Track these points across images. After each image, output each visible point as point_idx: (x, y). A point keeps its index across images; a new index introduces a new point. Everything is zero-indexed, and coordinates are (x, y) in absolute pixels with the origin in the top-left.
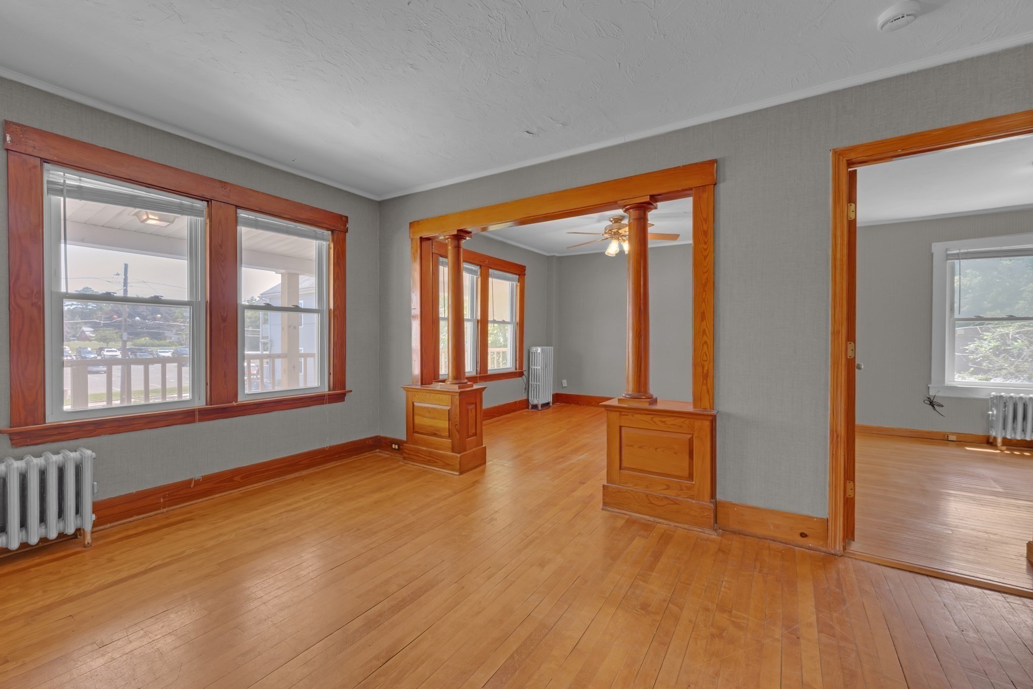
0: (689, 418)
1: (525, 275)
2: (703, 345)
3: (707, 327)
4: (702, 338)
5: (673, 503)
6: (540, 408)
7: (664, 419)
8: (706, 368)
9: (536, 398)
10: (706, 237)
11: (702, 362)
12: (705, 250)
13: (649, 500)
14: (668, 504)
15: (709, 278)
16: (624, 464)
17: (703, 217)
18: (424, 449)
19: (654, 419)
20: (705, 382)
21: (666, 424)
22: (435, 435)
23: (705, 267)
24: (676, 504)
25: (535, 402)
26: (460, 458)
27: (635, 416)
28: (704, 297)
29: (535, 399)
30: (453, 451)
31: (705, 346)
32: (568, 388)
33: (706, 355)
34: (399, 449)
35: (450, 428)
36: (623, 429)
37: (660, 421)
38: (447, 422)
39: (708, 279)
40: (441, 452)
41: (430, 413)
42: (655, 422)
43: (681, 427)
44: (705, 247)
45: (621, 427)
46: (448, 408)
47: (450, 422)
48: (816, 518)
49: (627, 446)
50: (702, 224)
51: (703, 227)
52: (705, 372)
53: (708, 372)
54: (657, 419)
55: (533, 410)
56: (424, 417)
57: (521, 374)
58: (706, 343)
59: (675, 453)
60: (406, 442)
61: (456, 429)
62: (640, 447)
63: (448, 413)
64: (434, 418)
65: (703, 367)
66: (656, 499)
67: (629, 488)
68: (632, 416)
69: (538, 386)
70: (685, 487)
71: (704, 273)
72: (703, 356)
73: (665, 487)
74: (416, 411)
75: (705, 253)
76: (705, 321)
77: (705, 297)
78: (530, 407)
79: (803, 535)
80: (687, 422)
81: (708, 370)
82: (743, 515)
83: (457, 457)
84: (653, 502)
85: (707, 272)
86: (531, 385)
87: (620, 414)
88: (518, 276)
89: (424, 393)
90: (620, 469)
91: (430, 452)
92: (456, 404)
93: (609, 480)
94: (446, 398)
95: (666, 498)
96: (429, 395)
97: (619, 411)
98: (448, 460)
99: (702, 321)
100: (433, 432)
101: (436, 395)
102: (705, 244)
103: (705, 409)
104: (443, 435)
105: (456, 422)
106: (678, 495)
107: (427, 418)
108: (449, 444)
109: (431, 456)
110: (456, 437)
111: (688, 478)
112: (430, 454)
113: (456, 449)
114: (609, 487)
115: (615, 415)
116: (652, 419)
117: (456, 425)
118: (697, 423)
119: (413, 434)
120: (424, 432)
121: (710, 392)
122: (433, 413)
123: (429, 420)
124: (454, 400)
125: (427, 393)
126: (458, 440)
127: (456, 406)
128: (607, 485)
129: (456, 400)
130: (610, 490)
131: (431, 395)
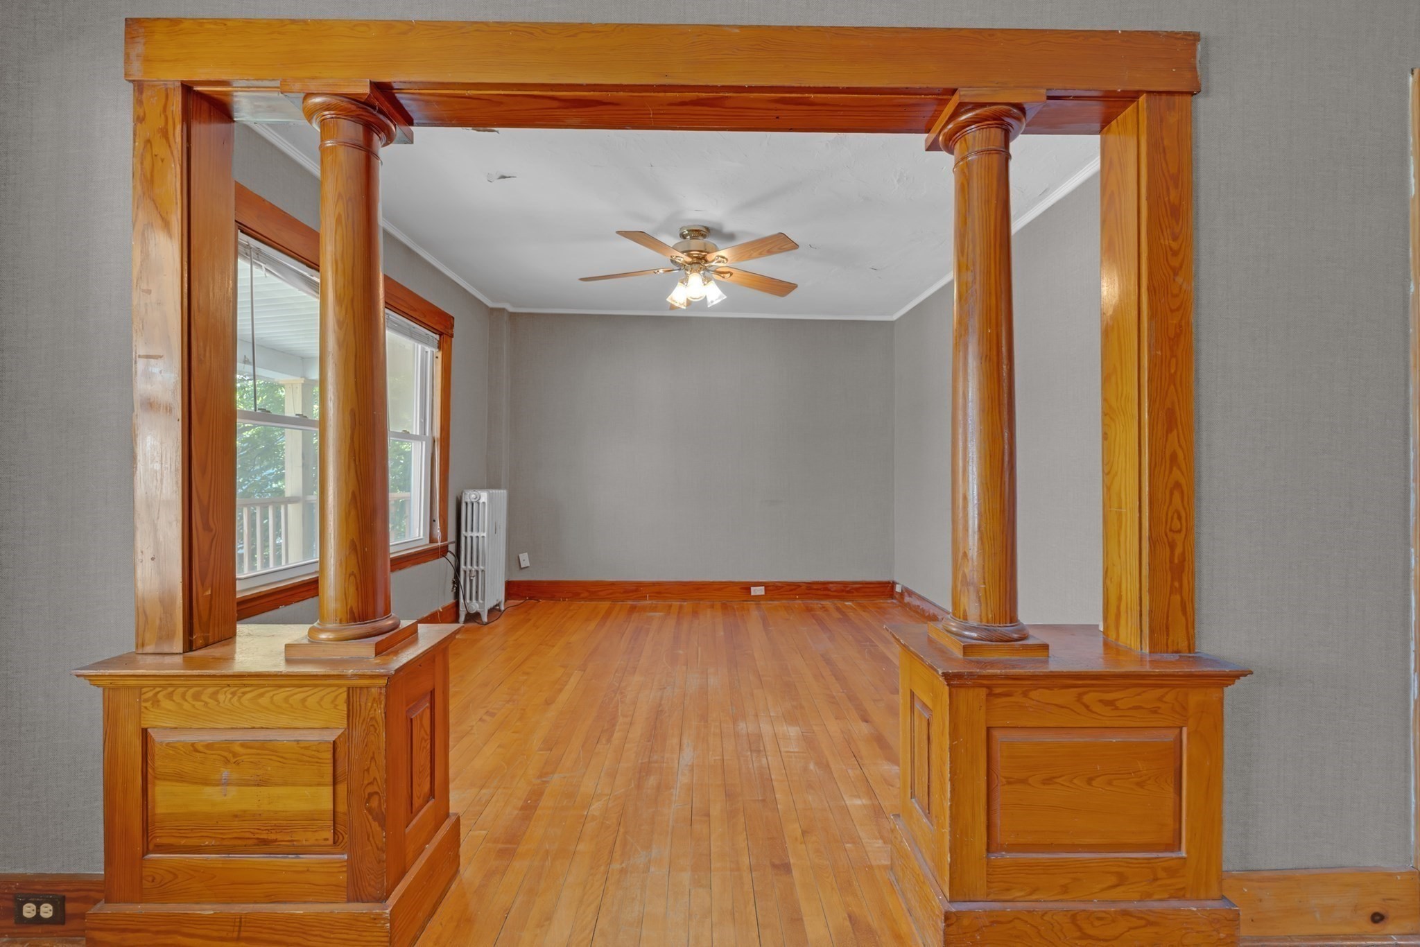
0: (1173, 687)
1: (452, 336)
2: (1171, 494)
3: (1180, 446)
4: (1170, 472)
5: (1143, 922)
6: (485, 619)
7: (1107, 696)
8: (1178, 550)
9: (477, 599)
10: (1177, 222)
11: (1170, 534)
12: (1175, 253)
13: (1080, 929)
14: (1130, 929)
15: (1183, 324)
16: (1001, 837)
17: (1168, 171)
18: (208, 910)
20: (1176, 584)
21: (1117, 708)
22: (263, 845)
23: (1175, 296)
24: (1150, 923)
25: (475, 607)
26: (392, 921)
27: (1033, 694)
28: (1173, 371)
29: (474, 601)
30: (356, 896)
31: (1177, 495)
32: (533, 570)
33: (1180, 518)
34: (60, 917)
35: (342, 808)
36: (996, 734)
37: (1101, 701)
38: (327, 791)
39: (1181, 326)
40: (298, 910)
41: (237, 763)
42: (1087, 707)
43: (1155, 712)
44: (1175, 245)
45: (988, 729)
46: (331, 736)
47: (342, 788)
48: (1400, 874)
49: (1009, 783)
50: (1168, 189)
51: (1169, 195)
52: (1176, 561)
53: (1184, 560)
54: (1091, 697)
55: (470, 625)
56: (206, 782)
57: (443, 551)
58: (1177, 485)
59: (1140, 785)
60: (101, 890)
61: (370, 810)
62: (1048, 781)
63: (329, 755)
64: (262, 783)
65: (1172, 546)
66: (1097, 923)
67: (1020, 905)
68: (1025, 694)
69: (480, 573)
70: (1165, 869)
71: (1172, 311)
72: (1172, 519)
73: (1113, 880)
74: (159, 763)
75: (1175, 262)
76: (1175, 432)
77: (1175, 372)
78: (462, 618)
79: (1378, 918)
80: (1170, 697)
81: (1183, 553)
82: (1261, 900)
83: (376, 918)
84: (1091, 931)
85: (1178, 309)
86: (465, 572)
87: (990, 695)
88: (437, 337)
89: (206, 687)
90: (988, 850)
91: (241, 918)
92: (371, 718)
93: (957, 891)
94: (322, 699)
95: (1125, 913)
96: (234, 694)
97: (988, 687)
98: (332, 936)
99: (1169, 430)
100: (257, 836)
101: (272, 693)
102: (1175, 238)
103: (1177, 652)
104: (304, 843)
105: (371, 783)
106: (1147, 896)
107: (223, 784)
108: (336, 870)
109: (244, 934)
110: (371, 839)
111: (1175, 845)
112: (240, 926)
113: (370, 885)
114: (959, 915)
115: (973, 698)
116: (1079, 697)
117: (371, 795)
118: (1195, 698)
119: (143, 856)
120: (207, 843)
121: (1188, 609)
122: (252, 762)
123: (233, 791)
124: (363, 704)
125: (223, 688)
126: (378, 849)
127: (373, 725)
128: (953, 908)
129: (372, 704)
130: (966, 922)
131: (244, 693)
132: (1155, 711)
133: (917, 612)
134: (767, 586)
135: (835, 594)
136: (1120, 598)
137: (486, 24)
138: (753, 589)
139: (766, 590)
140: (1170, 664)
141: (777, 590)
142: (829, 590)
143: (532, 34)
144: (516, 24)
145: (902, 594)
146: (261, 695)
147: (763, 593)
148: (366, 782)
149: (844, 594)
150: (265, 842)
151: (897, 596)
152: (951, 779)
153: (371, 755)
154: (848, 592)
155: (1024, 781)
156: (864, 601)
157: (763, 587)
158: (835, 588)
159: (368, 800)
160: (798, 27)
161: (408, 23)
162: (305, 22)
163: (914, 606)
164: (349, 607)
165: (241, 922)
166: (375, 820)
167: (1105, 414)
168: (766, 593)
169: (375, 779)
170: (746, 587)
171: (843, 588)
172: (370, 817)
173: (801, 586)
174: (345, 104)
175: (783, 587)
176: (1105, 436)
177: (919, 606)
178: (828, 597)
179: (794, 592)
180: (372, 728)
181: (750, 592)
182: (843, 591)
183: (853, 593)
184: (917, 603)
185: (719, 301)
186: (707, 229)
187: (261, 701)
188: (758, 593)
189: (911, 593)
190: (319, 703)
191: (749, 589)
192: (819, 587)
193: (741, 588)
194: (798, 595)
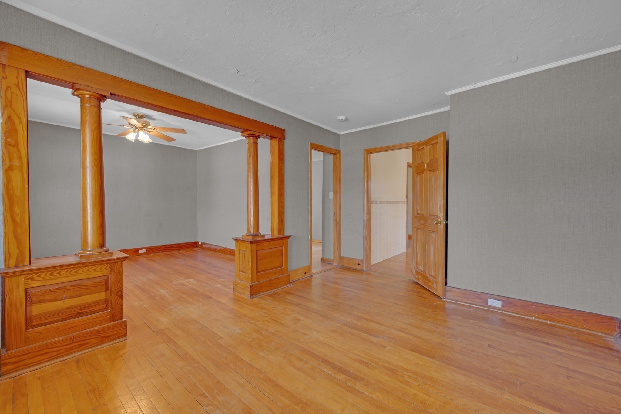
2: (281, 208)
4: (281, 204)
5: (278, 279)
7: (274, 242)
8: (282, 217)
10: (282, 161)
11: (281, 215)
14: (276, 281)
16: (259, 270)
17: (281, 152)
19: (271, 243)
20: (282, 223)
21: (275, 244)
22: (79, 315)
23: (282, 174)
28: (281, 187)
30: (113, 320)
35: (108, 297)
36: (258, 251)
38: (103, 293)
40: (95, 328)
41: (69, 292)
42: (271, 245)
47: (108, 292)
48: (307, 266)
49: (260, 260)
50: (281, 155)
51: (281, 157)
54: (272, 243)
56: (56, 300)
58: (282, 206)
59: (278, 257)
62: (265, 259)
63: (104, 283)
64: (79, 296)
66: (272, 281)
67: (261, 281)
68: (262, 244)
70: (281, 270)
71: (281, 176)
73: (274, 274)
74: (34, 298)
79: (305, 273)
80: (281, 242)
82: (292, 274)
87: (257, 245)
89: (56, 271)
90: (257, 273)
91: (73, 337)
92: (119, 271)
93: (252, 282)
94: (101, 268)
95: (276, 278)
96: (67, 271)
97: (257, 243)
98: (108, 332)
99: (281, 197)
100: (77, 312)
101: (82, 269)
102: (282, 164)
103: (282, 235)
104: (95, 310)
105: (119, 288)
106: (279, 275)
107: (63, 300)
108: (107, 315)
109: (74, 341)
110: (118, 303)
111: (282, 266)
112: (73, 339)
113: (118, 316)
114: (253, 285)
115: (254, 245)
116: (270, 243)
117: (118, 292)
118: (285, 241)
119: (26, 330)
120: (56, 319)
121: (283, 227)
122: (75, 291)
123: (67, 301)
124: (116, 267)
125: (63, 270)
126: (121, 305)
127: (119, 273)
128: (252, 284)
129: (119, 267)
130: (254, 286)
131: (72, 270)
132: (280, 244)
133: (208, 250)
134: (147, 249)
135: (176, 248)
136: (274, 227)
137: (146, 86)
138: (140, 251)
139: (146, 251)
140: (281, 236)
141: (150, 250)
142: (173, 247)
143: (159, 93)
144: (155, 89)
145: (201, 245)
146: (78, 270)
147: (145, 252)
148: (117, 288)
149: (179, 248)
150: (80, 313)
151: (199, 246)
152: (251, 261)
153: (119, 280)
154: (181, 247)
155: (262, 259)
156: (187, 250)
157: (145, 249)
158: (176, 246)
159: (117, 293)
160: (222, 110)
161: (121, 79)
162: (83, 67)
163: (207, 248)
164: (100, 243)
165: (73, 338)
166: (120, 298)
167: (271, 193)
168: (146, 252)
169: (120, 287)
170: (137, 250)
171: (179, 246)
172: (118, 298)
173: (161, 247)
174: (99, 96)
175: (154, 248)
176: (271, 197)
177: (209, 247)
178: (173, 250)
179: (159, 250)
180: (119, 274)
181: (139, 252)
182: (179, 247)
183: (183, 247)
184: (209, 246)
185: (149, 142)
186: (146, 115)
187: (79, 272)
188: (143, 252)
189: (205, 244)
190: (100, 269)
191: (138, 251)
192: (169, 246)
193: (134, 251)
194: (160, 251)
